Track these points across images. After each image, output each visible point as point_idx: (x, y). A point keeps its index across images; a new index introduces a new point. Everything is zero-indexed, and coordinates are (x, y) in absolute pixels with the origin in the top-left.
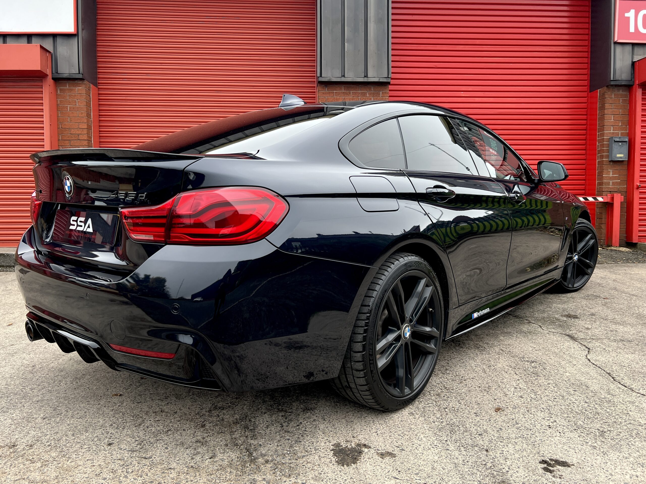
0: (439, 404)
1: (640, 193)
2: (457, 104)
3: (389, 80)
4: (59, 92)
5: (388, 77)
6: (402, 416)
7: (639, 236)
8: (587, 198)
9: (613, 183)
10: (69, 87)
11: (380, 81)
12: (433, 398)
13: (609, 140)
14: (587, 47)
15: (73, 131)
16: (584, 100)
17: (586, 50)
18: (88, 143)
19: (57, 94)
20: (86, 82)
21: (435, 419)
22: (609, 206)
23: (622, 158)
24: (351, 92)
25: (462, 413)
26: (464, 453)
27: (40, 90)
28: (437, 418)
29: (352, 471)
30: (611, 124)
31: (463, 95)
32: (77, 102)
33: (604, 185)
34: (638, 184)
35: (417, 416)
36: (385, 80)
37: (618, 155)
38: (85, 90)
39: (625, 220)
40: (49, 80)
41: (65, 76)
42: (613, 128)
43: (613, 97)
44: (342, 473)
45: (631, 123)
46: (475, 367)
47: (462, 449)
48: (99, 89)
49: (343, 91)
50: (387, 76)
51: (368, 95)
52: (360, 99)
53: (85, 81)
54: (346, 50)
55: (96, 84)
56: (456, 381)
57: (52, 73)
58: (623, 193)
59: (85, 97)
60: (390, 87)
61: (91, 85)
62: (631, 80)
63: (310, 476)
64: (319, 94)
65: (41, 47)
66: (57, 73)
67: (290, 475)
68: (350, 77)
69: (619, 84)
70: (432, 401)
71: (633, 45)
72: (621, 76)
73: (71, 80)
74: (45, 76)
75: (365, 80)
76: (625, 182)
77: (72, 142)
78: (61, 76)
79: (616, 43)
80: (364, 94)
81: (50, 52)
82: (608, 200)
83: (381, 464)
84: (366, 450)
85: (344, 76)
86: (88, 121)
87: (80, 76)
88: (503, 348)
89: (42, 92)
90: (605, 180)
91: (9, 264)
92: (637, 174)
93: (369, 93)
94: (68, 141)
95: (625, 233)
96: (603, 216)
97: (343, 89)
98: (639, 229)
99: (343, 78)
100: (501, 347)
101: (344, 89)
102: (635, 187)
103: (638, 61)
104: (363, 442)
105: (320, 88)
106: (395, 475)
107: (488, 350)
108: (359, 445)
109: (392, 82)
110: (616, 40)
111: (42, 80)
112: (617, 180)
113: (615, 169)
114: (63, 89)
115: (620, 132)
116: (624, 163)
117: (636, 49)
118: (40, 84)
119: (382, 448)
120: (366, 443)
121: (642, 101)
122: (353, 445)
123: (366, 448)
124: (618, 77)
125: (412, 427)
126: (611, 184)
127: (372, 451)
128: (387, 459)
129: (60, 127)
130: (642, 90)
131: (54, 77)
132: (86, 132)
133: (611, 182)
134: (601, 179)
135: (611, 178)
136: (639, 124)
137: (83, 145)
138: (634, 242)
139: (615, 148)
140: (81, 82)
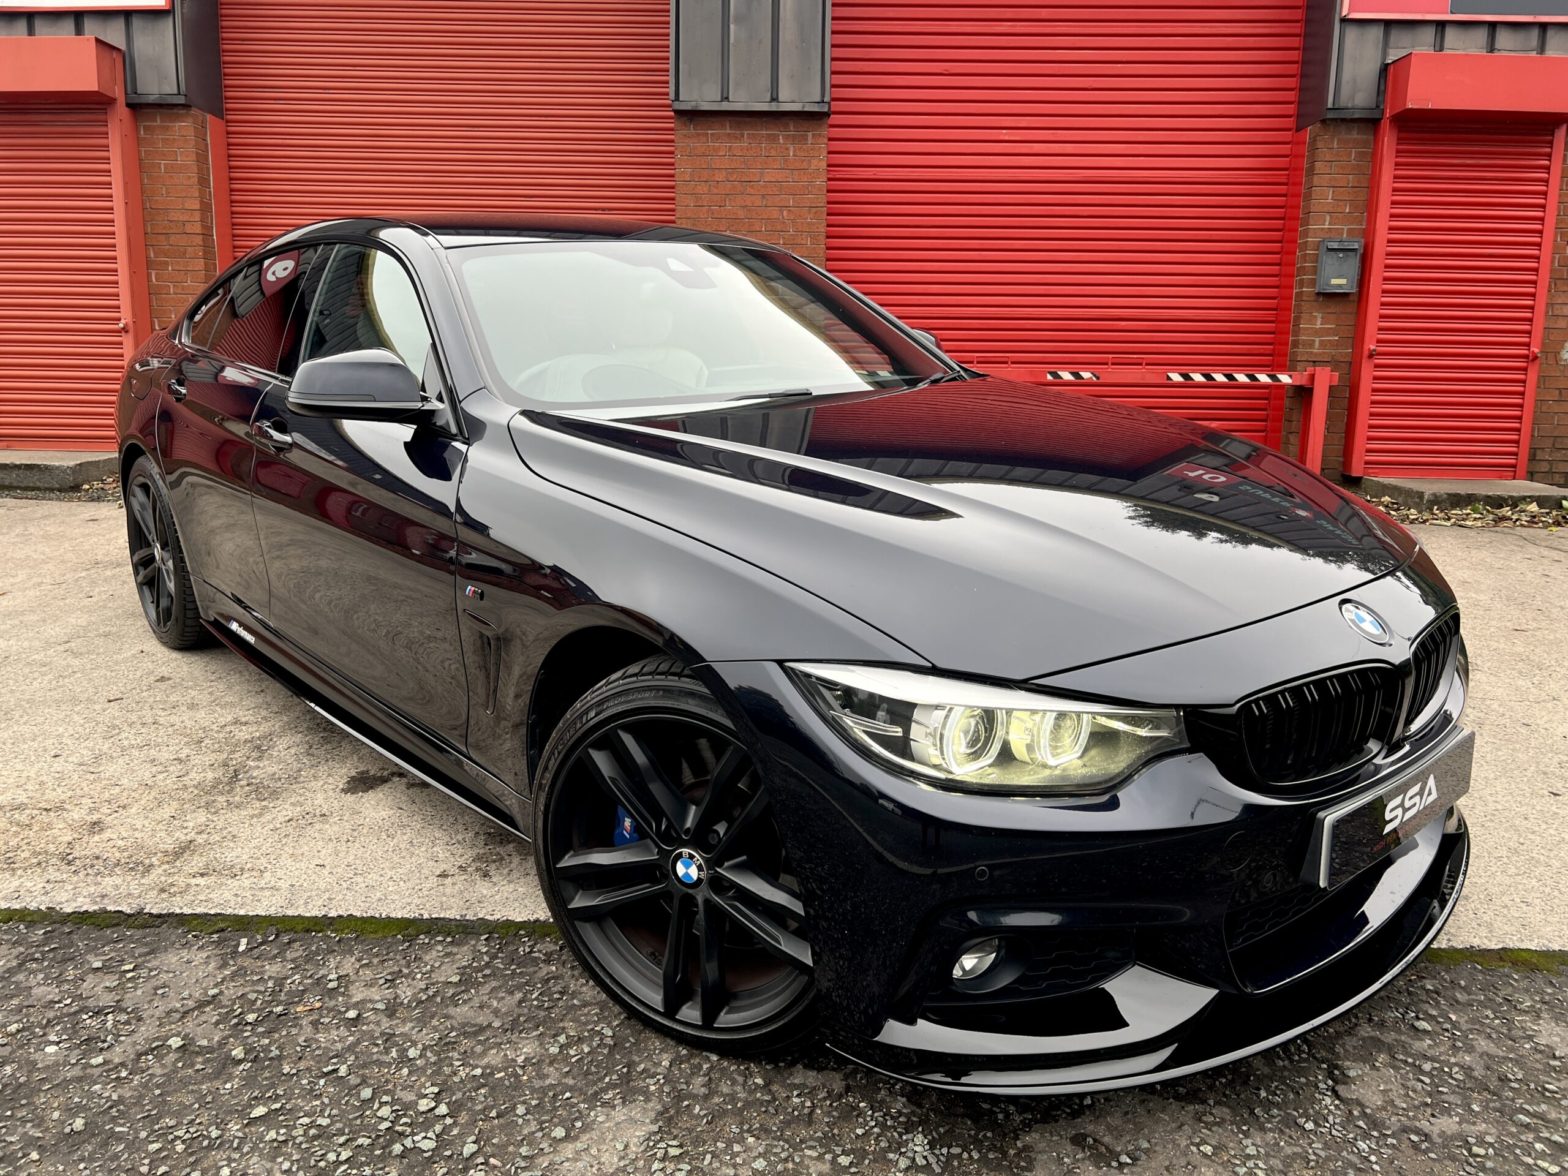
1: (1377, 366)
2: (992, 157)
3: (826, 108)
4: (142, 133)
5: (823, 102)
7: (1367, 463)
8: (1256, 374)
9: (1321, 342)
10: (161, 122)
11: (806, 109)
13: (1318, 246)
15: (174, 216)
16: (1284, 149)
18: (205, 239)
19: (138, 138)
20: (194, 111)
22: (1304, 393)
23: (1344, 287)
24: (746, 132)
27: (104, 129)
30: (1326, 209)
31: (1006, 138)
32: (179, 153)
33: (1300, 347)
34: (1372, 347)
36: (816, 108)
37: (1334, 281)
38: (192, 128)
39: (1344, 426)
40: (121, 110)
41: (151, 99)
42: (1331, 217)
43: (1335, 146)
45: (1371, 207)
48: (227, 121)
49: (728, 131)
50: (818, 99)
51: (781, 141)
52: (765, 150)
53: (193, 109)
54: (732, 40)
55: (218, 113)
57: (126, 95)
58: (1343, 364)
59: (193, 143)
60: (835, 119)
61: (208, 117)
62: (1378, 106)
65: (97, 40)
66: (136, 93)
68: (739, 102)
69: (1348, 116)
71: (1388, 24)
72: (1353, 98)
73: (164, 107)
74: (111, 101)
75: (774, 107)
76: (1351, 340)
77: (173, 237)
78: (143, 100)
79: (1344, 21)
80: (773, 139)
81: (117, 50)
82: (1301, 380)
85: (728, 99)
86: (202, 196)
87: (181, 100)
89: (107, 133)
90: (1304, 335)
91: (50, 485)
92: (1373, 323)
93: (783, 136)
94: (163, 236)
95: (1341, 453)
96: (1294, 418)
97: (727, 128)
98: (1368, 446)
99: (726, 103)
101: (730, 127)
102: (1366, 353)
103: (1393, 62)
105: (678, 124)
109: (837, 106)
110: (1344, 13)
111: (104, 109)
112: (1331, 336)
113: (1330, 311)
114: (150, 126)
115: (1346, 228)
116: (1351, 298)
117: (1395, 35)
118: (102, 117)
121: (1397, 157)
124: (1344, 101)
126: (1317, 344)
129: (148, 207)
130: (1399, 131)
131: (130, 101)
132: (197, 216)
133: (1317, 340)
134: (1296, 333)
135: (1317, 332)
136: (1384, 209)
137: (194, 244)
138: (1354, 475)
139: (1329, 263)
140: (184, 112)
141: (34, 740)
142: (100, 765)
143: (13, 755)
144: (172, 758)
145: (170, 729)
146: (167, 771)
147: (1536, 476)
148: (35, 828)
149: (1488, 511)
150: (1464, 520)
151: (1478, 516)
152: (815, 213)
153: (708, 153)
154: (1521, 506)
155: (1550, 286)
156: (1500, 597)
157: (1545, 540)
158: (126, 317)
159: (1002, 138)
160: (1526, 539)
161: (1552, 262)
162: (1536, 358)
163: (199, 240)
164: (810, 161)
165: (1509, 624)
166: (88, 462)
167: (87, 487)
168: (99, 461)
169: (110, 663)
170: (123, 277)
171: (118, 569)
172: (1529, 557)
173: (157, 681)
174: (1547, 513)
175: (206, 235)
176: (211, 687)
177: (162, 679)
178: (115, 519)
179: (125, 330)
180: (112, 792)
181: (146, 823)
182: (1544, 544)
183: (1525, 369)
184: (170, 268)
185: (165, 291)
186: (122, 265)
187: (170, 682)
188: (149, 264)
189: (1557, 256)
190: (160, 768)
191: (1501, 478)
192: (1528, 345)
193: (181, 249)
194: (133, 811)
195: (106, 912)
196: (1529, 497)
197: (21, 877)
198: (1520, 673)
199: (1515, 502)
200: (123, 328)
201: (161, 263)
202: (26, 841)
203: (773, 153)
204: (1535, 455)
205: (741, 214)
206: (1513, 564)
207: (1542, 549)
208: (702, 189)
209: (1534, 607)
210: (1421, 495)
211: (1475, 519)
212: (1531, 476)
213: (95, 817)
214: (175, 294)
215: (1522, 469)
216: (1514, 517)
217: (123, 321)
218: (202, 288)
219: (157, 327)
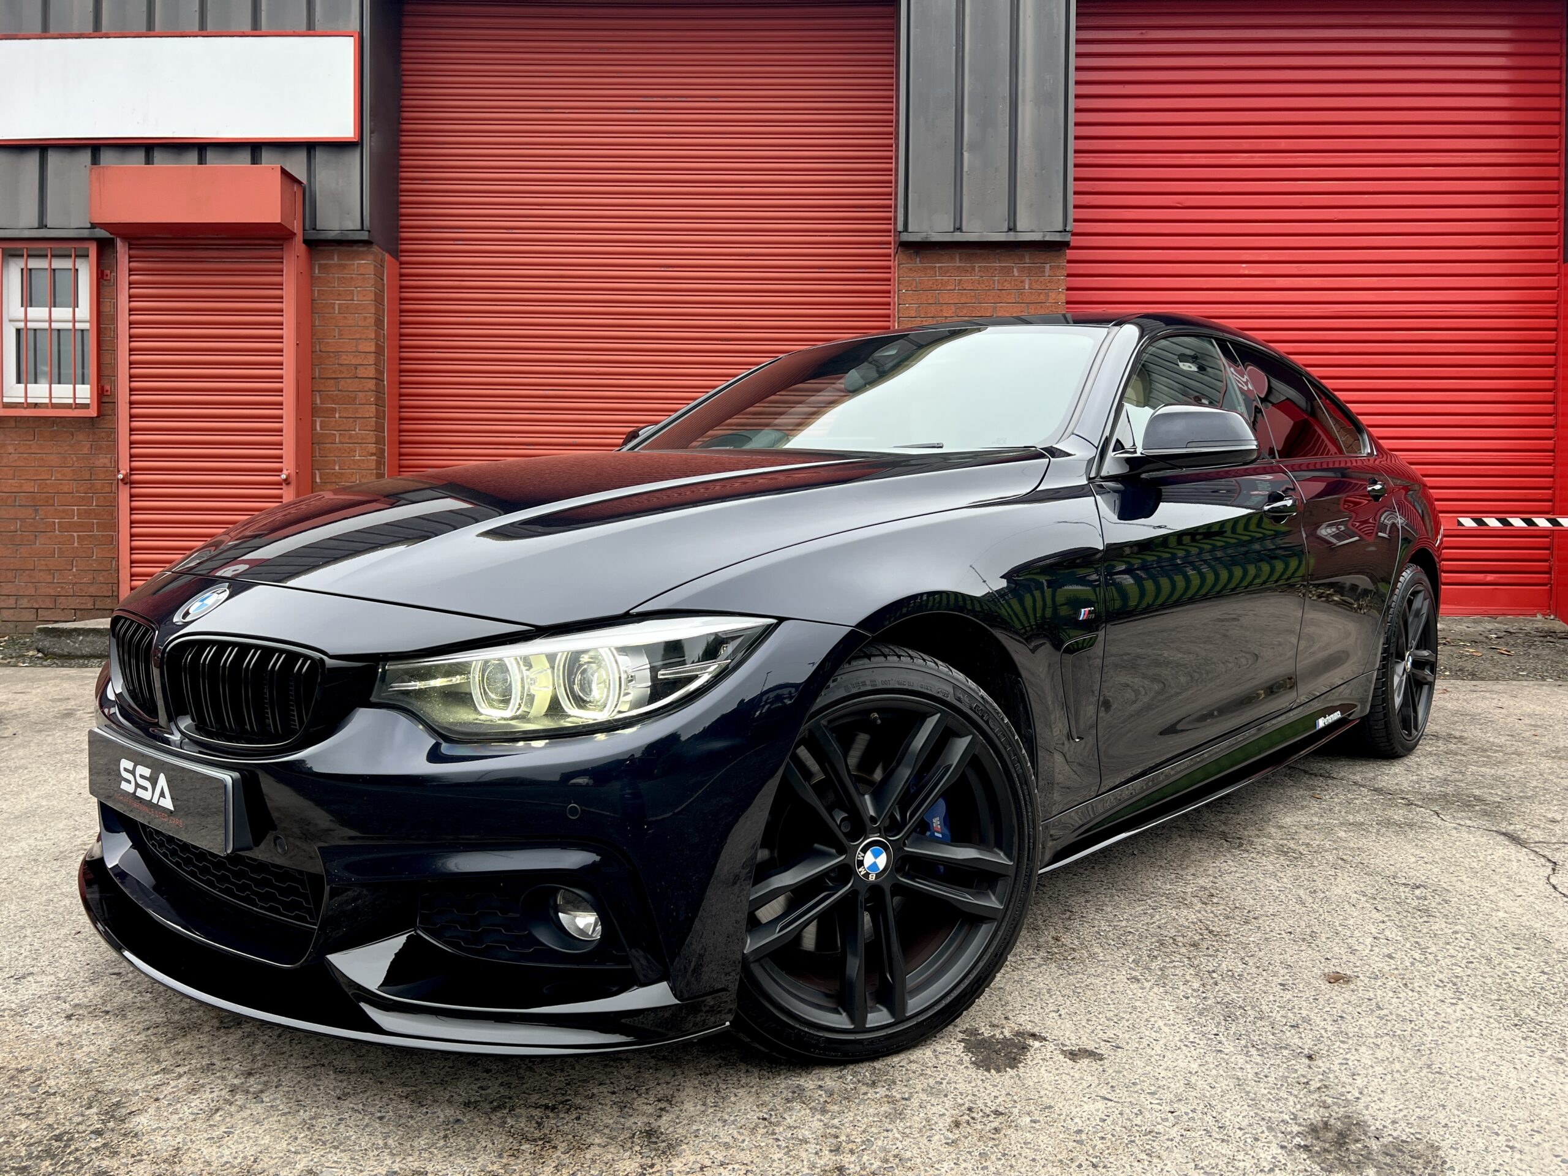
0: (1196, 963)
2: (1231, 292)
3: (1068, 238)
4: (317, 271)
5: (1065, 231)
6: (1114, 983)
8: (1559, 519)
10: (339, 259)
11: (1047, 239)
12: (1183, 950)
14: (1557, 154)
15: (345, 359)
16: (1551, 281)
17: (1556, 160)
18: (377, 385)
19: (312, 277)
20: (375, 248)
21: (1190, 991)
24: (977, 265)
25: (1250, 983)
26: (1259, 1059)
27: (278, 266)
28: (1194, 990)
29: (1009, 1082)
31: (1246, 272)
32: (355, 293)
35: (1147, 985)
36: (1057, 238)
38: (372, 266)
40: (298, 246)
41: (331, 235)
44: (987, 1085)
46: (1278, 893)
47: (1253, 1051)
48: (401, 263)
49: (958, 265)
50: (1061, 228)
51: (1016, 274)
52: (999, 282)
53: (374, 246)
54: (966, 168)
55: (396, 253)
56: (1234, 918)
57: (304, 230)
59: (372, 282)
60: (1070, 254)
61: (387, 256)
63: (919, 1087)
64: (901, 272)
65: (284, 172)
66: (314, 229)
67: (874, 1083)
68: (974, 232)
70: (1179, 956)
73: (344, 244)
74: (290, 235)
75: (1011, 237)
77: (342, 382)
78: (322, 236)
80: (1008, 271)
81: (299, 183)
83: (1072, 1072)
84: (1037, 1044)
85: (960, 229)
86: (377, 337)
87: (364, 236)
88: (1346, 854)
89: (282, 271)
93: (1018, 268)
94: (332, 381)
97: (958, 260)
99: (958, 233)
100: (1341, 854)
101: (960, 260)
104: (1029, 1027)
105: (901, 256)
106: (1104, 1092)
107: (1310, 857)
108: (1018, 1034)
109: (1075, 241)
111: (282, 245)
114: (326, 264)
118: (278, 253)
119: (1072, 1043)
120: (1036, 1030)
122: (1008, 1034)
123: (1036, 1040)
125: (1138, 1004)
127: (1051, 1046)
128: (1084, 1062)
129: (318, 349)
131: (308, 237)
132: (371, 359)
137: (366, 389)
140: (365, 249)
153: (935, 288)
158: (288, 469)
159: (1241, 272)
163: (371, 385)
164: (1047, 295)
170: (289, 425)
175: (379, 380)
179: (287, 481)
184: (337, 416)
185: (329, 441)
186: (289, 412)
188: (315, 411)
193: (352, 395)
200: (285, 480)
201: (328, 409)
203: (1007, 286)
214: (340, 443)
217: (285, 472)
218: (371, 436)
219: (318, 480)
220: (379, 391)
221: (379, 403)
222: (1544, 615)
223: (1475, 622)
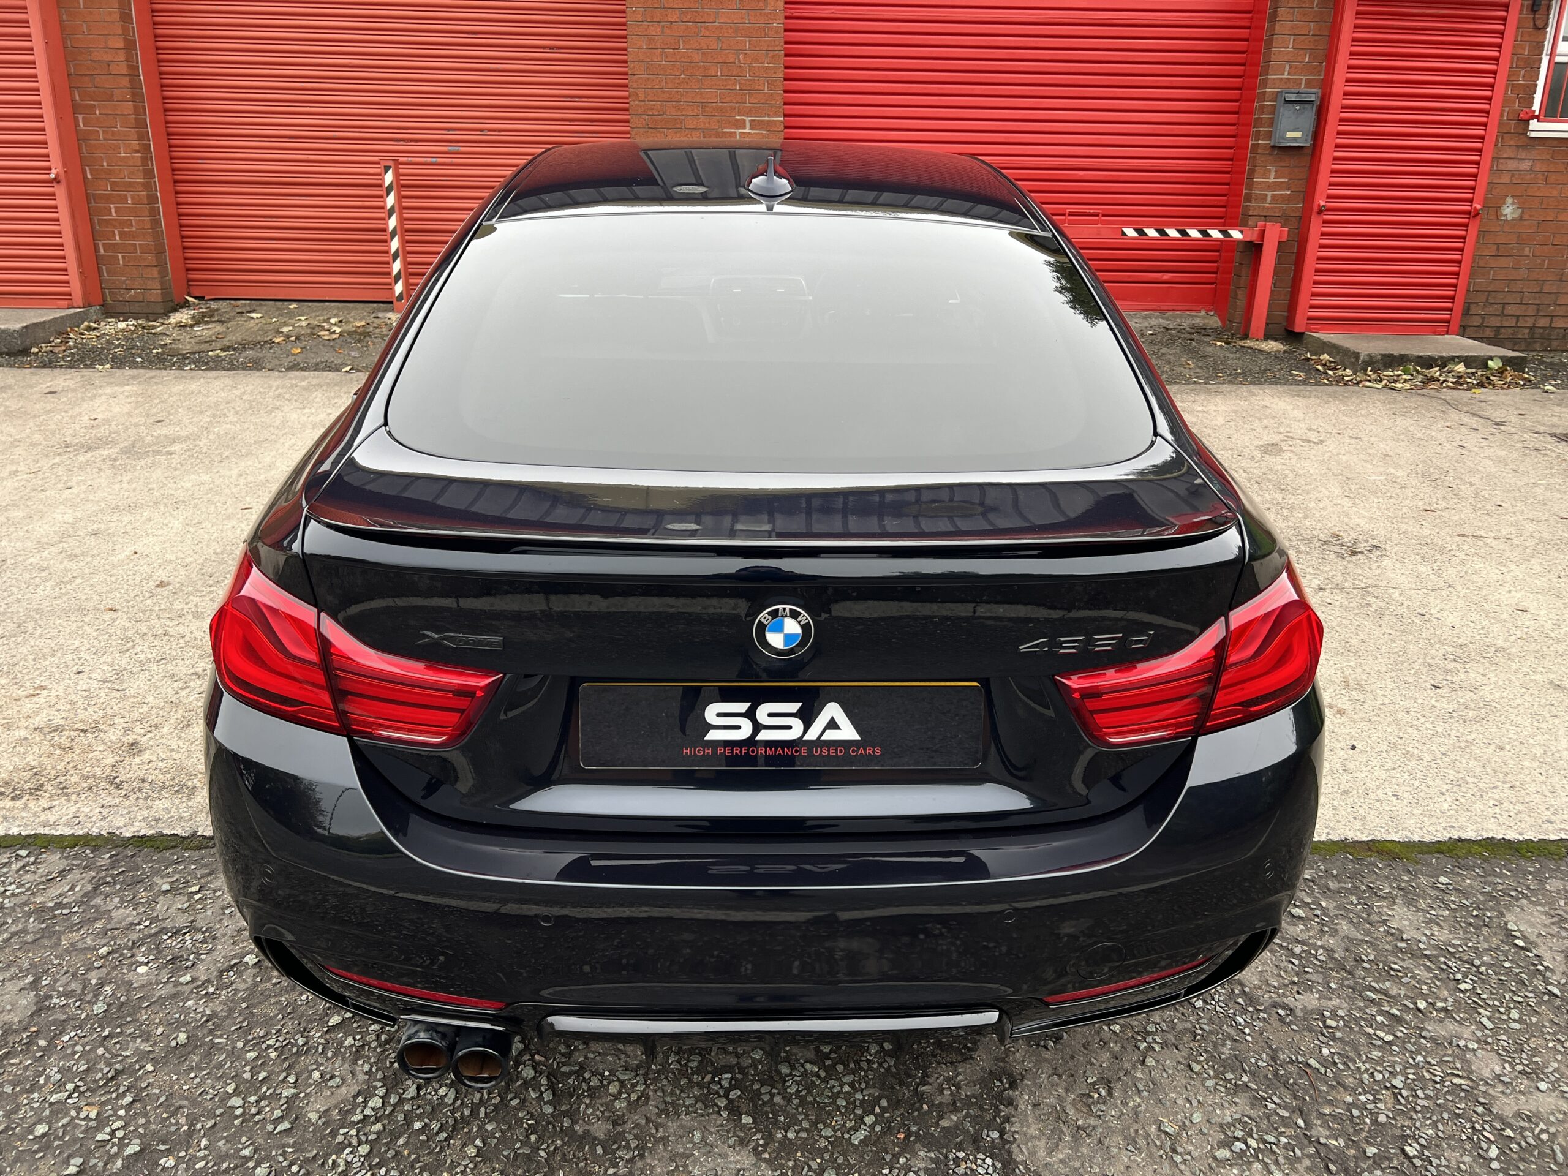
1: (1325, 222)
7: (1309, 318)
8: (1210, 231)
9: (1273, 196)
13: (1275, 97)
15: (97, 56)
18: (132, 80)
22: (1254, 249)
23: (1299, 140)
30: (1286, 59)
33: (1253, 201)
34: (1322, 203)
37: (1289, 135)
39: (1290, 281)
42: (1291, 67)
45: (1330, 57)
58: (1293, 219)
76: (1301, 195)
77: (97, 79)
82: (1252, 235)
86: (125, 31)
90: (1258, 189)
92: (1324, 178)
94: (87, 78)
95: (1286, 309)
96: (1244, 273)
98: (1311, 301)
102: (1315, 209)
112: (1284, 190)
113: (1283, 165)
115: (1304, 78)
116: (1305, 151)
126: (1269, 198)
129: (69, 46)
132: (122, 56)
133: (1269, 194)
134: (1250, 186)
135: (1270, 187)
136: (1343, 60)
137: (121, 86)
138: (1297, 330)
139: (1286, 115)
141: (53, 656)
142: (123, 681)
143: (37, 673)
144: (190, 672)
145: (181, 641)
146: (188, 687)
147: (1469, 331)
148: (78, 751)
149: (1418, 372)
150: (1395, 382)
151: (1408, 377)
152: (773, 57)
154: (1450, 366)
155: (1497, 140)
156: (1417, 473)
157: (1467, 405)
158: (56, 167)
160: (1449, 404)
161: (1502, 115)
162: (1477, 214)
163: (125, 82)
165: (1420, 503)
166: (34, 324)
167: (36, 350)
168: (44, 322)
169: (107, 567)
170: (49, 123)
171: (90, 454)
172: (1448, 424)
173: (158, 586)
174: (1473, 374)
175: (133, 75)
176: (211, 592)
177: (162, 584)
178: (74, 390)
179: (56, 180)
180: (141, 710)
181: (180, 743)
182: (1465, 409)
183: (1466, 225)
184: (97, 112)
185: (94, 137)
186: (47, 110)
187: (171, 587)
188: (76, 108)
189: (1507, 109)
190: (181, 684)
191: (1435, 333)
192: (1471, 201)
193: (108, 92)
194: (165, 730)
195: (163, 835)
196: (1458, 357)
197: (76, 802)
198: (1423, 558)
199: (1443, 363)
200: (55, 179)
201: (88, 106)
202: (72, 765)
204: (1469, 309)
205: (697, 57)
206: (1433, 434)
207: (1462, 416)
208: (655, 30)
209: (1447, 484)
210: (1356, 355)
211: (1405, 381)
212: (1463, 332)
213: (131, 738)
214: (105, 140)
215: (1454, 325)
216: (1442, 379)
217: (54, 171)
218: (133, 133)
219: (89, 176)
220: (135, 86)
221: (137, 97)
222: (1207, 311)
223: (1145, 318)
